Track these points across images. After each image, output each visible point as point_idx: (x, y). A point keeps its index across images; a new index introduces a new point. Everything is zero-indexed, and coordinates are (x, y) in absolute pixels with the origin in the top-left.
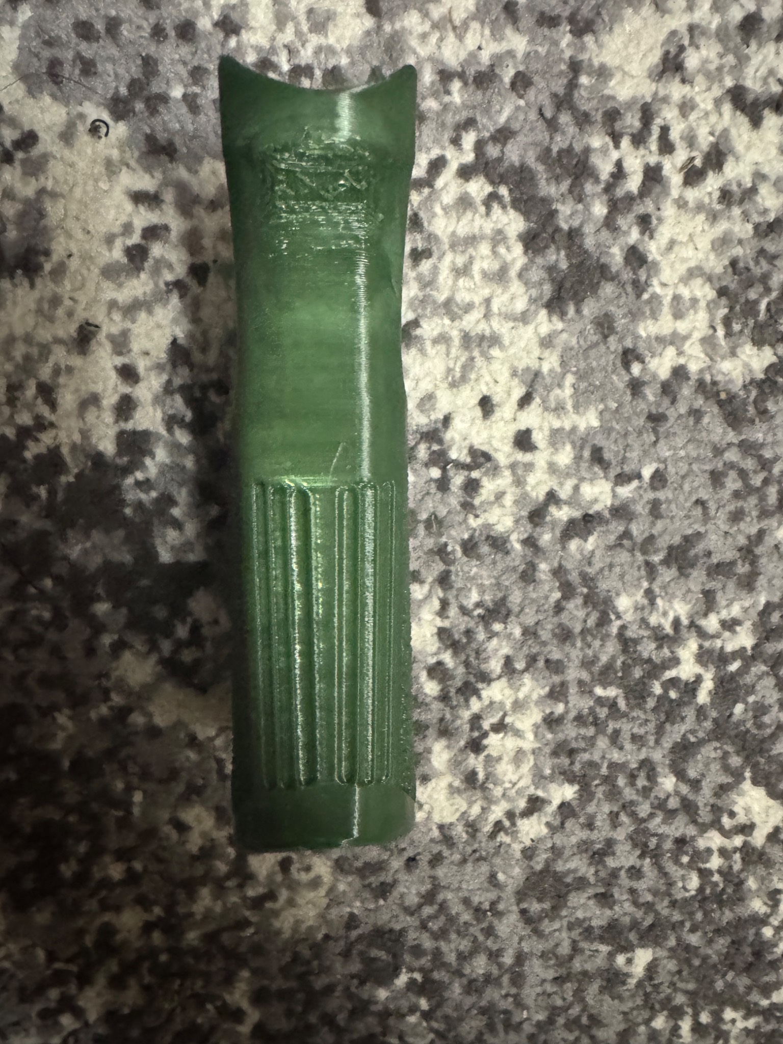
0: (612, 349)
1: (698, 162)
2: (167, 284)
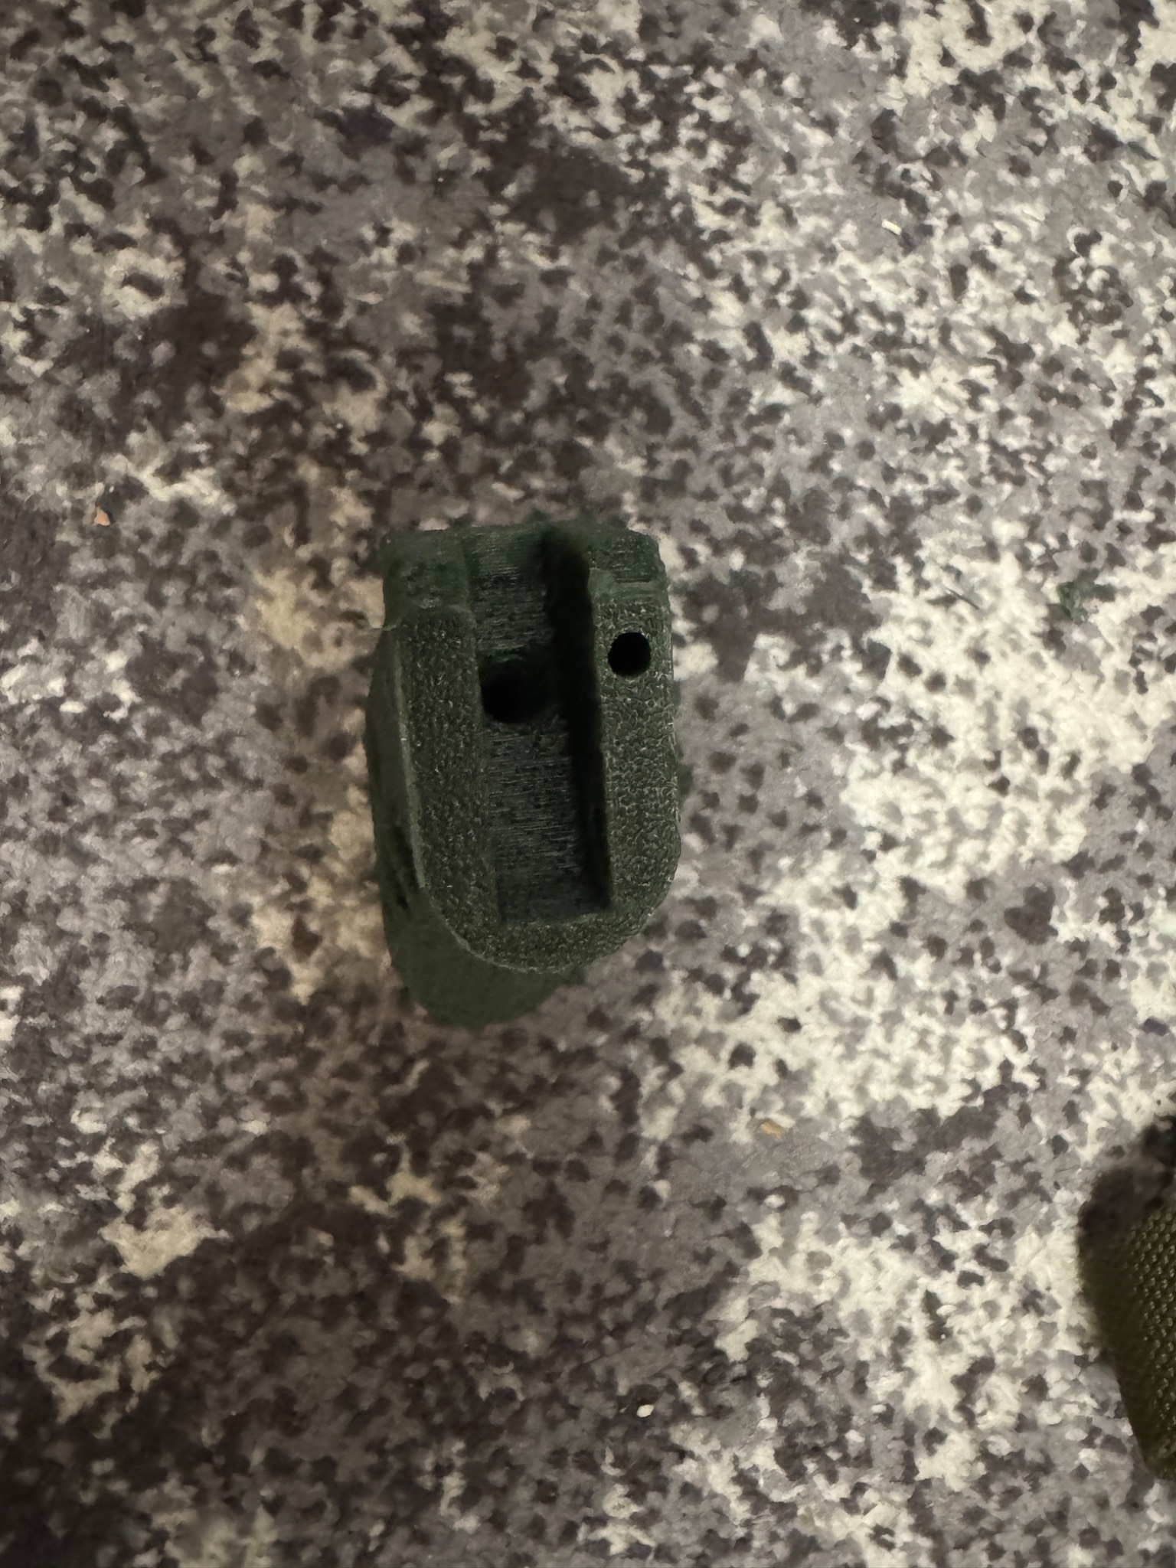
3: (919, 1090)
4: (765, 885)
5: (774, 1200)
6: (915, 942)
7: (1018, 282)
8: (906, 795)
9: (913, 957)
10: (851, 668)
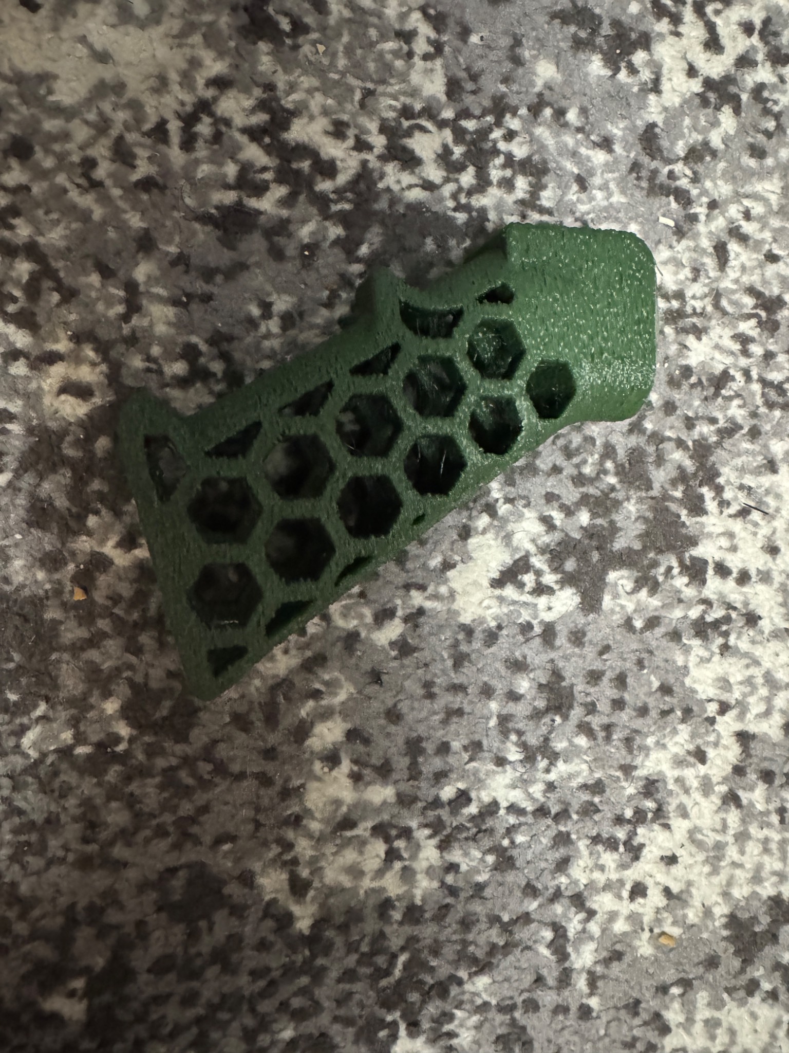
3: (766, 884)
4: (638, 761)
5: (675, 991)
6: (752, 776)
7: (767, 247)
8: (732, 670)
9: (752, 789)
10: (680, 582)
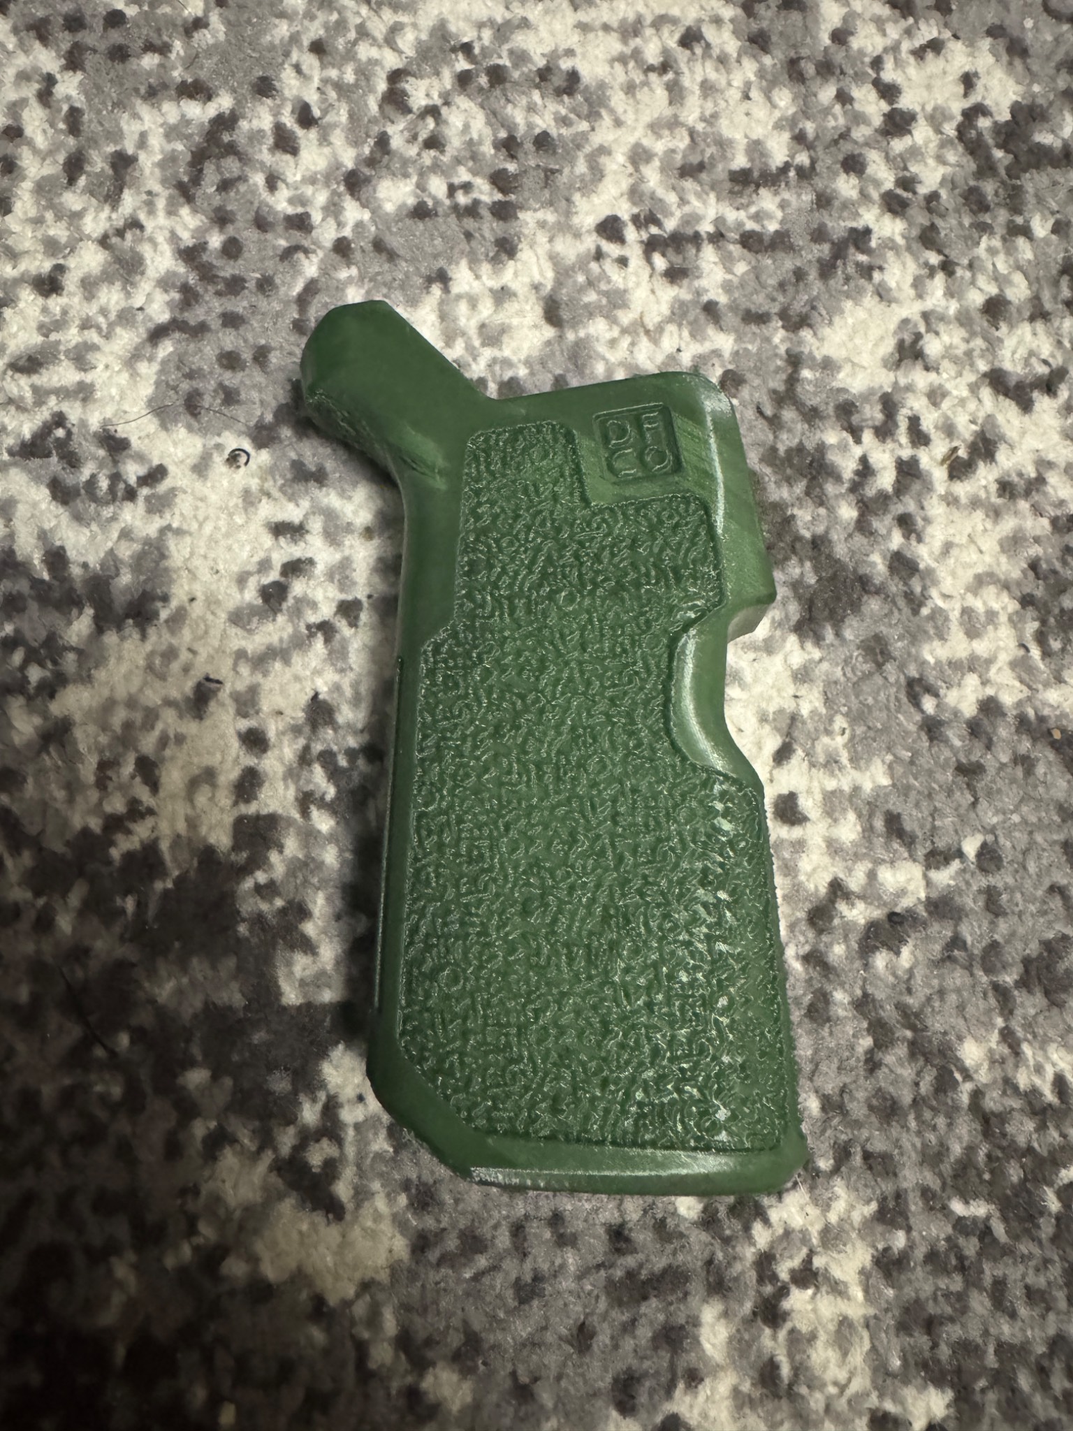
0: (892, 679)
1: (962, 453)
2: (309, 627)
